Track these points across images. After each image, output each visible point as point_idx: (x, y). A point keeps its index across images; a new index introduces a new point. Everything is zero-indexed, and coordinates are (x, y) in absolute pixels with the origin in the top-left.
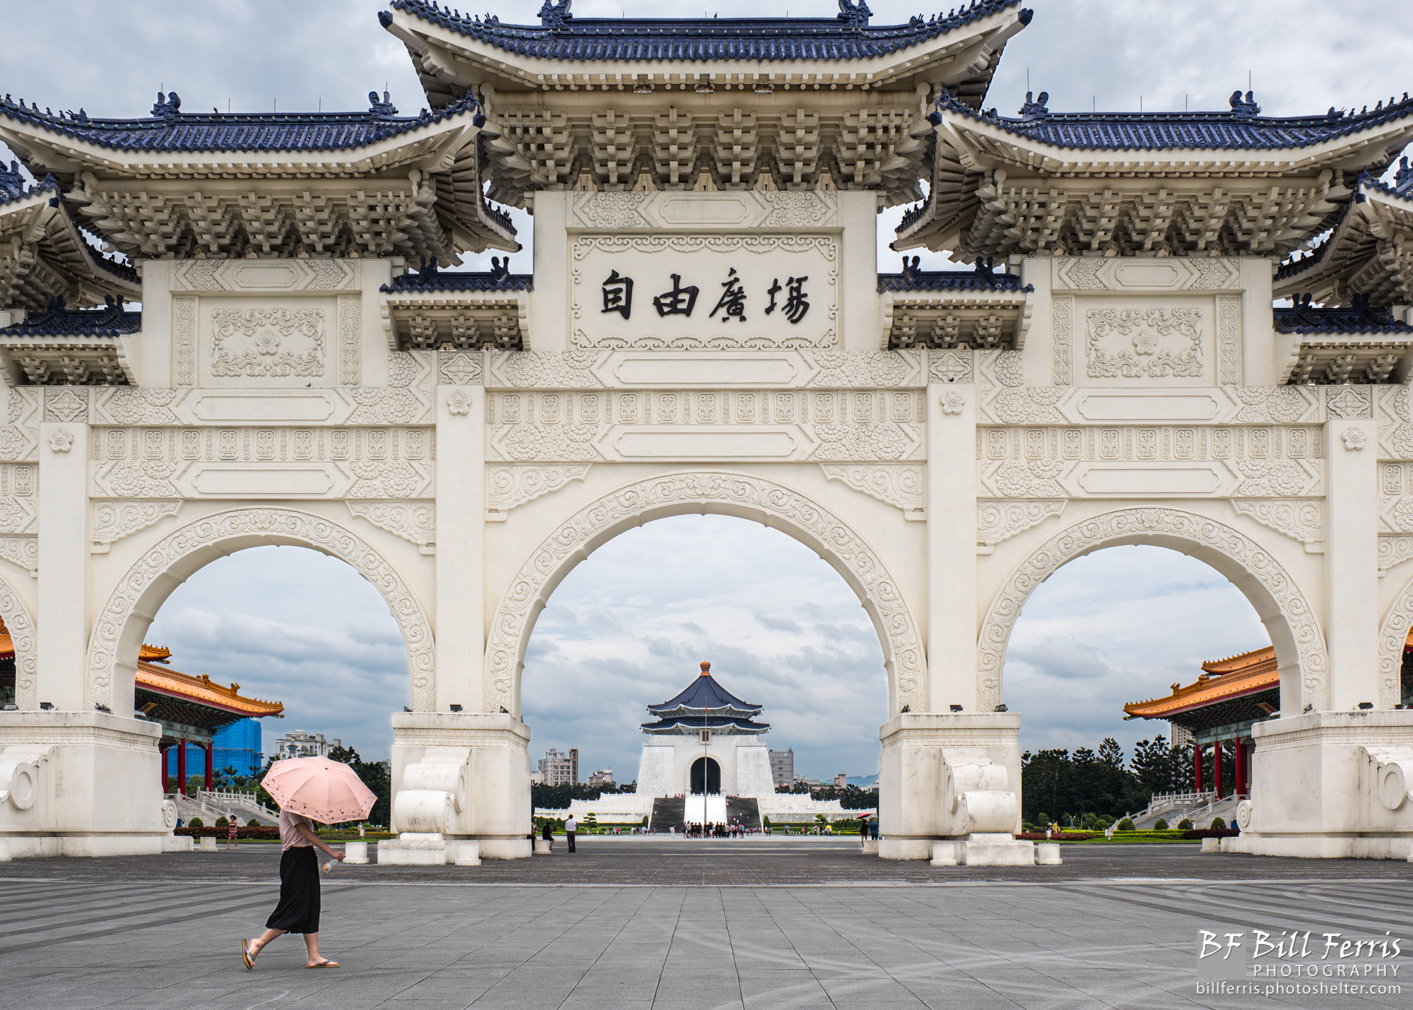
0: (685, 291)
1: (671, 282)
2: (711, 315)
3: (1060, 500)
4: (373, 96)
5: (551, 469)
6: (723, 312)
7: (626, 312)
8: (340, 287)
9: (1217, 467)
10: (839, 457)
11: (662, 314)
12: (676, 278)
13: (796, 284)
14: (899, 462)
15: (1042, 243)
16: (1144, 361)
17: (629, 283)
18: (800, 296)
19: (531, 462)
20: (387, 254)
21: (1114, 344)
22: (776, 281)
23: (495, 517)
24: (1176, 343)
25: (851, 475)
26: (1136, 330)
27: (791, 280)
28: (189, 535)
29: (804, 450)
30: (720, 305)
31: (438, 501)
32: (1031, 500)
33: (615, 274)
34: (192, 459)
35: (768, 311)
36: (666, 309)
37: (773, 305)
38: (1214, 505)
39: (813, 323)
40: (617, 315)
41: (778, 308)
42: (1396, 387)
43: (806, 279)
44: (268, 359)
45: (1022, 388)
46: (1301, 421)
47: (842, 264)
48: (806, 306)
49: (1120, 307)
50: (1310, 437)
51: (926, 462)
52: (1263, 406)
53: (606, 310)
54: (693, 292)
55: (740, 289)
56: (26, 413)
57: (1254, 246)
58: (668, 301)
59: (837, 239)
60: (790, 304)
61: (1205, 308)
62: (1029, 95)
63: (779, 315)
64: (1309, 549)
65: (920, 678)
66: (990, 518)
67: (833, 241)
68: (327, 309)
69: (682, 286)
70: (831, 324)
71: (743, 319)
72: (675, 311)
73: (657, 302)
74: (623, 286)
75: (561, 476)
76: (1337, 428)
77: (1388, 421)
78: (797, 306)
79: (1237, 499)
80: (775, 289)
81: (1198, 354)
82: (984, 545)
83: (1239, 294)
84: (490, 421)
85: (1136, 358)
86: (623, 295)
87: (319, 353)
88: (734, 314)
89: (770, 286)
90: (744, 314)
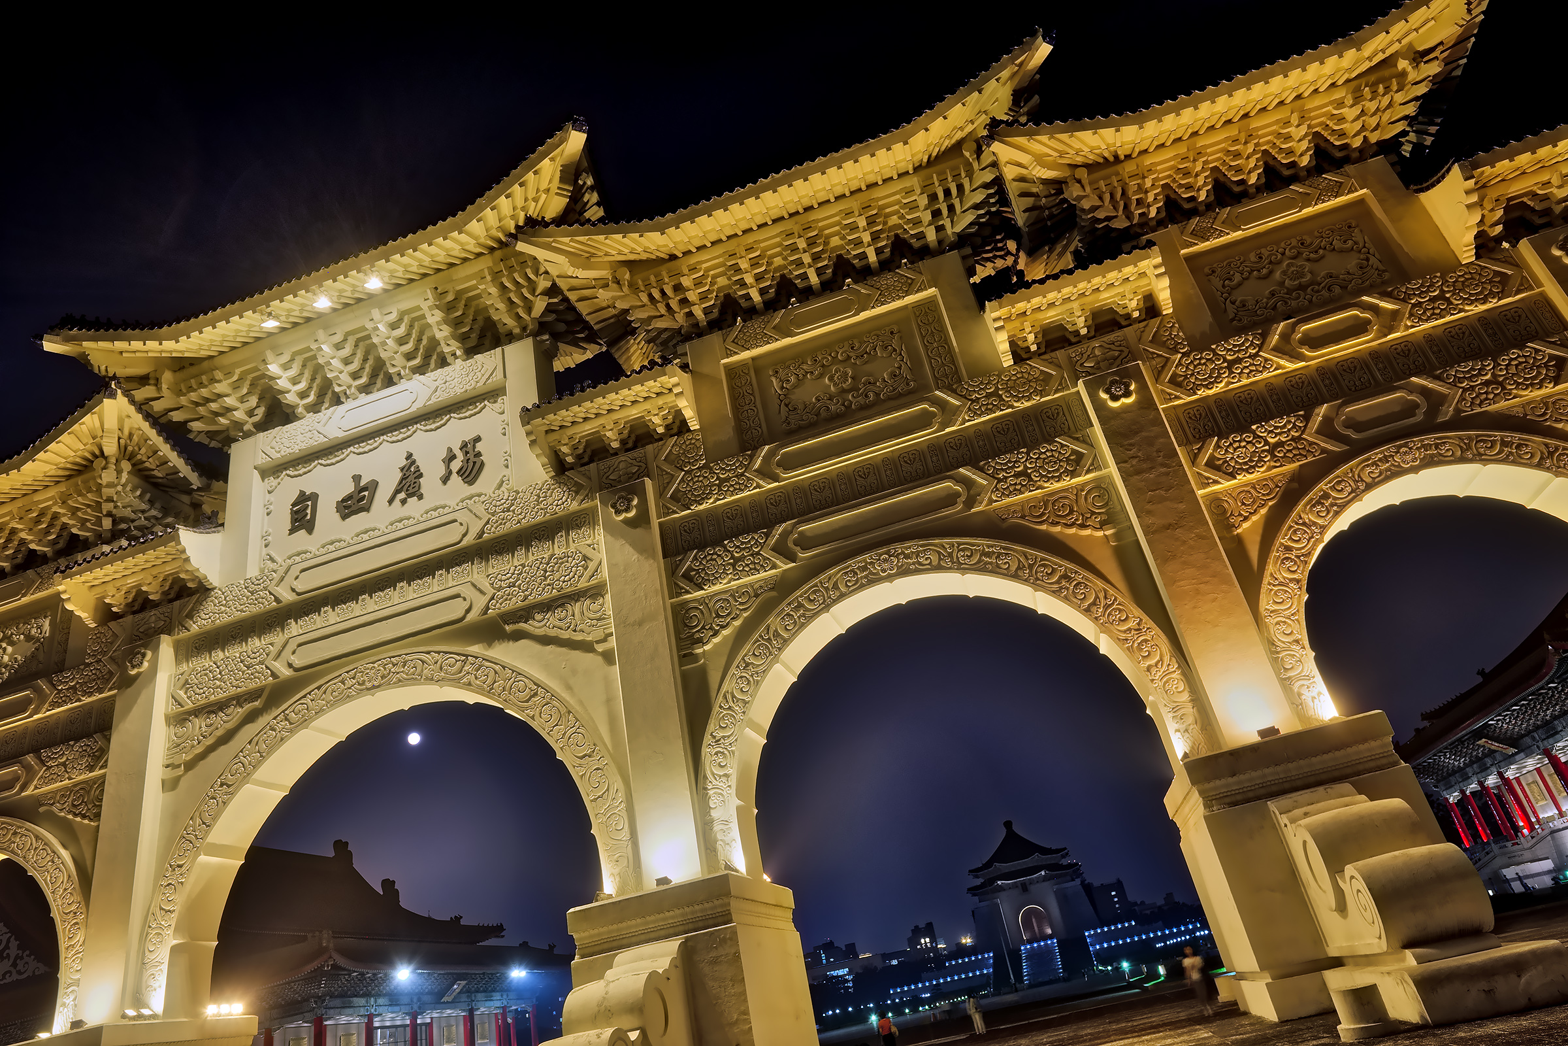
0: (365, 489)
1: (353, 484)
2: (391, 502)
6: (402, 495)
7: (310, 527)
11: (344, 517)
12: (358, 480)
13: (470, 448)
16: (844, 396)
17: (315, 498)
18: (475, 456)
19: (210, 703)
21: (806, 392)
22: (450, 450)
23: (171, 772)
27: (465, 445)
30: (397, 492)
33: (302, 493)
35: (445, 480)
36: (348, 511)
37: (448, 475)
39: (489, 479)
40: (302, 532)
41: (454, 476)
43: (478, 439)
48: (482, 464)
53: (293, 531)
54: (373, 486)
55: (417, 471)
58: (350, 502)
60: (466, 468)
63: (455, 479)
66: (693, 621)
69: (362, 483)
70: (504, 471)
71: (421, 497)
72: (356, 511)
73: (339, 508)
74: (308, 504)
78: (472, 468)
80: (451, 457)
82: (691, 654)
85: (836, 397)
86: (309, 511)
88: (410, 495)
89: (444, 454)
90: (422, 492)
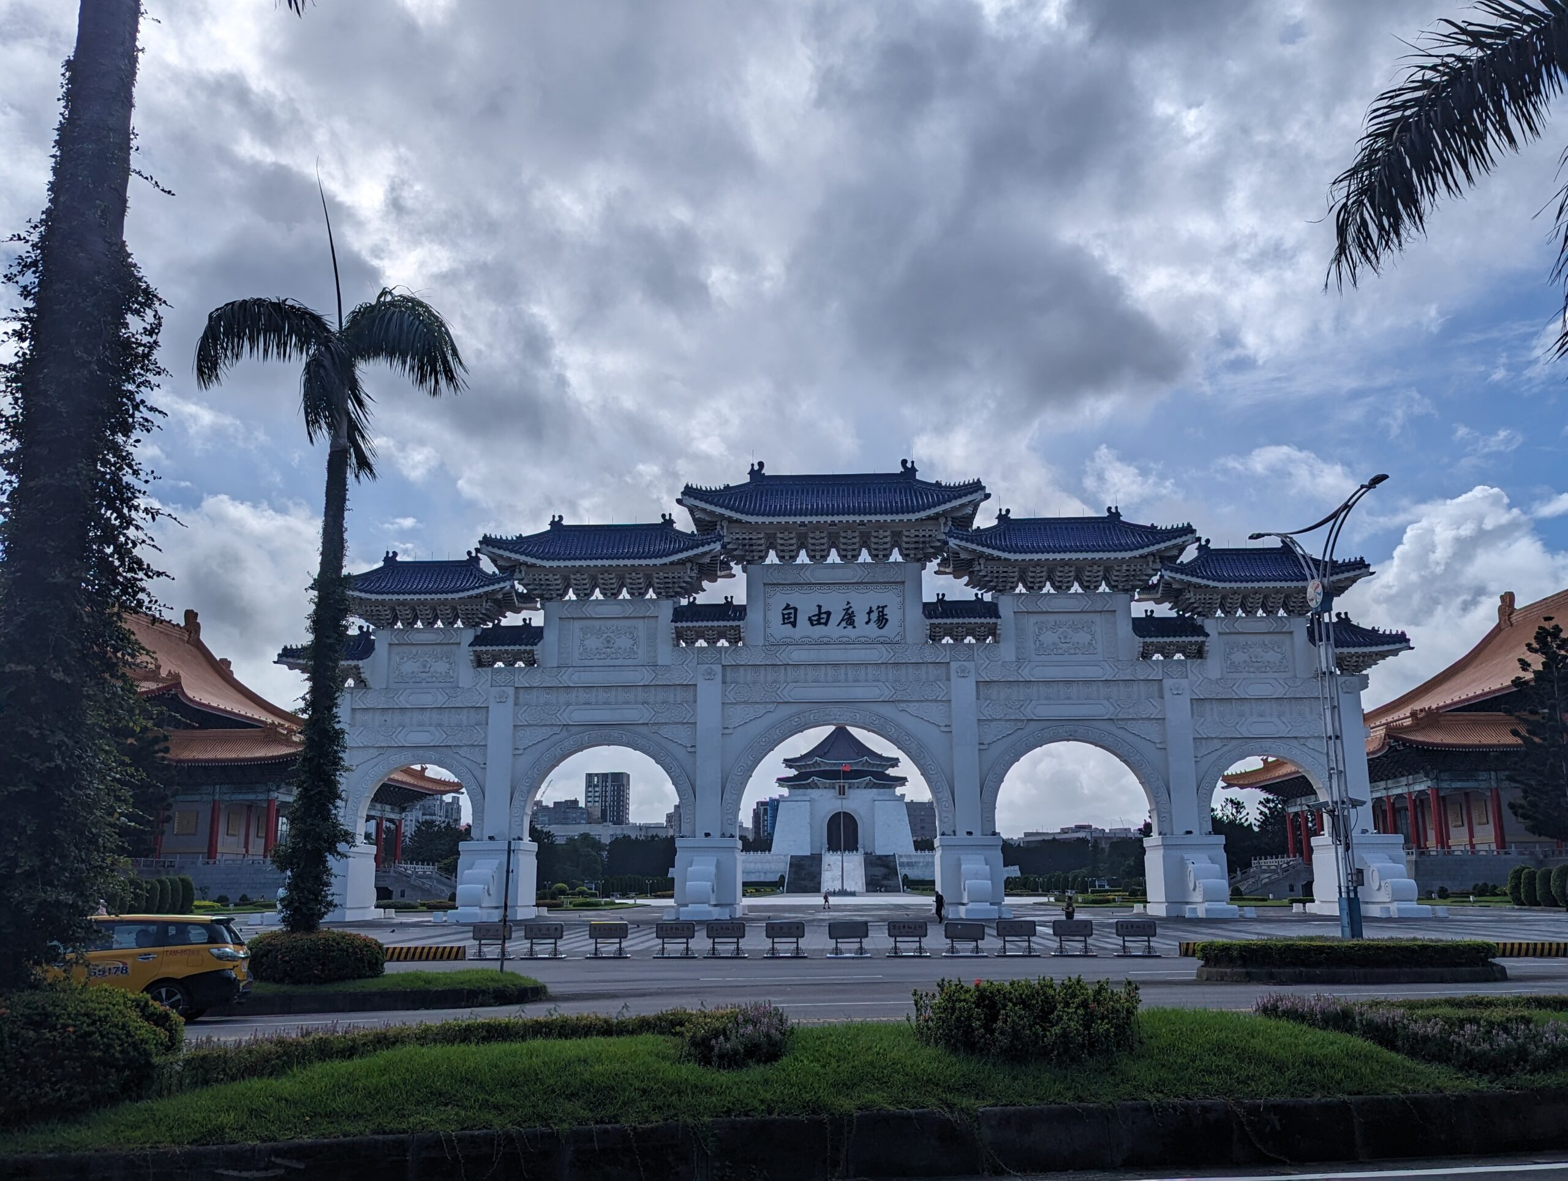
0: (825, 613)
1: (817, 608)
2: (838, 625)
3: (1022, 721)
4: (663, 516)
5: (756, 706)
6: (844, 624)
7: (794, 624)
8: (647, 614)
9: (1105, 702)
10: (905, 699)
11: (813, 625)
12: (820, 607)
13: (881, 609)
14: (936, 701)
15: (1008, 588)
16: (1065, 645)
17: (796, 610)
18: (883, 615)
19: (745, 702)
20: (672, 596)
21: (1048, 637)
22: (871, 607)
23: (727, 731)
24: (1083, 637)
25: (912, 708)
26: (1061, 630)
27: (879, 607)
28: (567, 744)
29: (887, 694)
30: (842, 620)
31: (698, 725)
32: (1007, 720)
33: (788, 605)
34: (568, 704)
35: (867, 623)
36: (815, 623)
37: (869, 620)
38: (1105, 722)
39: (890, 630)
40: (790, 626)
41: (872, 622)
42: (1199, 661)
43: (886, 606)
44: (608, 650)
45: (1000, 662)
46: (1150, 678)
47: (904, 599)
48: (887, 620)
49: (1051, 618)
50: (1156, 685)
51: (950, 701)
52: (1129, 671)
53: (784, 623)
54: (829, 614)
55: (853, 612)
56: (483, 681)
57: (1120, 587)
58: (816, 618)
59: (902, 586)
60: (878, 619)
61: (1097, 618)
62: (1000, 510)
63: (873, 625)
64: (1158, 746)
65: (951, 816)
66: (986, 730)
67: (901, 587)
68: (640, 623)
69: (823, 611)
70: (900, 629)
71: (854, 627)
72: (819, 623)
73: (810, 619)
74: (792, 611)
75: (761, 709)
76: (1168, 683)
77: (1196, 679)
78: (882, 621)
79: (1118, 720)
80: (870, 611)
81: (1094, 642)
82: (983, 744)
83: (1115, 611)
84: (724, 682)
85: (1061, 645)
86: (792, 616)
87: (635, 647)
88: (850, 624)
89: (868, 610)
90: (855, 624)
